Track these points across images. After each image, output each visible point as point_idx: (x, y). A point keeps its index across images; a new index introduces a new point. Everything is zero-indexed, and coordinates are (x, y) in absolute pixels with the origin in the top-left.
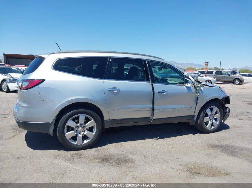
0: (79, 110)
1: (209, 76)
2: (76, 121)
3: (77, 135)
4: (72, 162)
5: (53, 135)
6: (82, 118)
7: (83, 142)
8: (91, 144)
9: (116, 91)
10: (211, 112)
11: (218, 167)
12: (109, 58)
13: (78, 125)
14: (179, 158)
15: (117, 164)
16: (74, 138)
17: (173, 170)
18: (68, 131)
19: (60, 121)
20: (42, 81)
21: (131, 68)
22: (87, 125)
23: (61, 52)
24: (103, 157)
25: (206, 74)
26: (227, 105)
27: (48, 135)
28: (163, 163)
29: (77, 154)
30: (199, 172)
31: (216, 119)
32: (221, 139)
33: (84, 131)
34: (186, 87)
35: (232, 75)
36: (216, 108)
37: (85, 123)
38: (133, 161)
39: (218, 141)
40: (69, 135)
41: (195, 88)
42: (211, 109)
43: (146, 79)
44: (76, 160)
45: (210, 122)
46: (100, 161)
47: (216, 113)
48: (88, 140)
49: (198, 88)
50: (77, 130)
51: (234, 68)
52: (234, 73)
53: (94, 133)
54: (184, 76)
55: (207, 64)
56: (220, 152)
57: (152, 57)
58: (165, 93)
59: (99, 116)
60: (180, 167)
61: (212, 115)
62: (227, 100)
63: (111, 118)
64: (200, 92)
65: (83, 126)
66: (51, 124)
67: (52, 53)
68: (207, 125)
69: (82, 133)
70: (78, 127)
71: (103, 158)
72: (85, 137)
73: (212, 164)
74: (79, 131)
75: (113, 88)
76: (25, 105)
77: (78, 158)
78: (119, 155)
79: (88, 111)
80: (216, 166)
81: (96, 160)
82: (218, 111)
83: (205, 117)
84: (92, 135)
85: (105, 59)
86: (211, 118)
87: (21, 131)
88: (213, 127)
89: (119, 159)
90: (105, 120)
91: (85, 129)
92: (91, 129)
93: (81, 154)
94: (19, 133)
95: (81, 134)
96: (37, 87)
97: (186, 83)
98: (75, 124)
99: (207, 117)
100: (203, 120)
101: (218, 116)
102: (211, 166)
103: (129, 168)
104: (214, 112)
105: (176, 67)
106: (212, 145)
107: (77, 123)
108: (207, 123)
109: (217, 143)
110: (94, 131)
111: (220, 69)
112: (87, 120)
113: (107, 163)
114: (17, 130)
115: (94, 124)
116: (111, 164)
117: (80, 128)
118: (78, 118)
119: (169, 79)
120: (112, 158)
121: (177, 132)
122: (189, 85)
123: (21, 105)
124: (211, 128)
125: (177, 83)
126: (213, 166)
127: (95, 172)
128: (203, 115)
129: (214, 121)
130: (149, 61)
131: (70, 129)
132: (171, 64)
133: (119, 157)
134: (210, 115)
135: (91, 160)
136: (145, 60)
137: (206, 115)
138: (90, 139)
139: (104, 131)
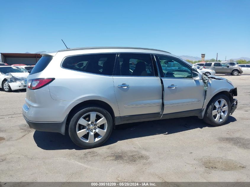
0: (90, 108)
1: (208, 68)
2: (87, 119)
3: (88, 133)
4: (86, 161)
5: (64, 135)
6: (93, 115)
7: (95, 140)
8: (103, 142)
9: (126, 87)
10: (219, 104)
11: (232, 160)
12: (118, 54)
13: (90, 123)
14: (192, 153)
15: (131, 161)
16: (86, 136)
17: (189, 165)
18: (80, 129)
19: (72, 120)
20: (52, 79)
21: (138, 63)
22: (98, 123)
23: (68, 49)
24: (116, 154)
25: (205, 67)
26: (234, 97)
27: (59, 134)
28: (177, 158)
29: (90, 152)
30: (214, 166)
31: (224, 112)
32: (231, 131)
33: (95, 129)
34: (194, 80)
35: (231, 67)
36: (224, 100)
37: (96, 120)
38: (147, 158)
39: (227, 133)
40: (81, 133)
41: (204, 81)
42: (220, 102)
43: (154, 73)
44: (89, 158)
45: (218, 115)
46: (114, 158)
47: (224, 106)
48: (99, 138)
49: (206, 81)
50: (89, 128)
51: (230, 59)
52: (233, 64)
53: (105, 131)
54: (192, 69)
55: (203, 56)
56: (232, 145)
57: (159, 52)
58: (174, 88)
59: (109, 113)
60: (195, 162)
61: (220, 108)
62: (234, 92)
63: (122, 115)
64: (208, 85)
65: (94, 124)
66: (62, 123)
67: (59, 51)
68: (215, 118)
69: (94, 131)
70: (89, 125)
71: (117, 156)
72: (96, 135)
73: (226, 157)
74: (90, 129)
75: (122, 84)
76: (35, 105)
77: (91, 157)
78: (132, 152)
79: (98, 108)
80: (231, 160)
81: (110, 158)
82: (226, 104)
83: (213, 110)
84: (103, 132)
85: (113, 55)
86: (219, 111)
87: (30, 131)
88: (221, 120)
89: (132, 156)
90: (116, 117)
91: (97, 127)
92: (102, 127)
93: (93, 153)
94: (28, 133)
95: (92, 132)
96: (47, 86)
97: (194, 77)
98: (86, 122)
99: (215, 110)
100: (211, 113)
101: (226, 108)
102: (226, 159)
103: (144, 164)
104: (222, 105)
105: (184, 61)
106: (223, 138)
107: (89, 121)
108: (215, 116)
109: (228, 136)
110: (105, 128)
111: (217, 61)
112: (98, 118)
113: (121, 160)
114: (25, 130)
115: (105, 122)
116: (125, 161)
117: (91, 126)
118: (89, 116)
119: (175, 73)
120: (125, 155)
121: (186, 127)
122: (198, 78)
123: (32, 105)
124: (219, 121)
125: (184, 76)
126: (228, 159)
127: (111, 170)
128: (212, 108)
129: (222, 114)
130: (157, 56)
131: (82, 127)
132: (179, 58)
133: (132, 154)
134: (218, 108)
135: (105, 158)
136: (152, 55)
137: (215, 108)
138: (101, 136)
139: (115, 128)
